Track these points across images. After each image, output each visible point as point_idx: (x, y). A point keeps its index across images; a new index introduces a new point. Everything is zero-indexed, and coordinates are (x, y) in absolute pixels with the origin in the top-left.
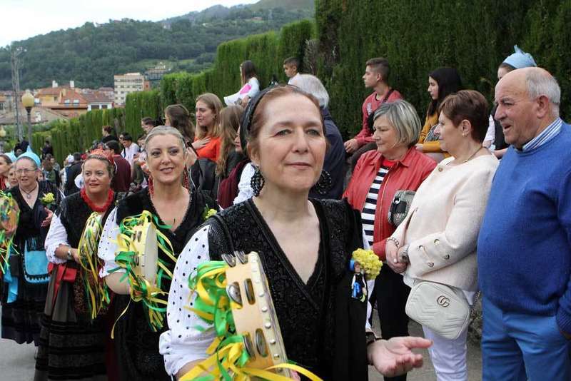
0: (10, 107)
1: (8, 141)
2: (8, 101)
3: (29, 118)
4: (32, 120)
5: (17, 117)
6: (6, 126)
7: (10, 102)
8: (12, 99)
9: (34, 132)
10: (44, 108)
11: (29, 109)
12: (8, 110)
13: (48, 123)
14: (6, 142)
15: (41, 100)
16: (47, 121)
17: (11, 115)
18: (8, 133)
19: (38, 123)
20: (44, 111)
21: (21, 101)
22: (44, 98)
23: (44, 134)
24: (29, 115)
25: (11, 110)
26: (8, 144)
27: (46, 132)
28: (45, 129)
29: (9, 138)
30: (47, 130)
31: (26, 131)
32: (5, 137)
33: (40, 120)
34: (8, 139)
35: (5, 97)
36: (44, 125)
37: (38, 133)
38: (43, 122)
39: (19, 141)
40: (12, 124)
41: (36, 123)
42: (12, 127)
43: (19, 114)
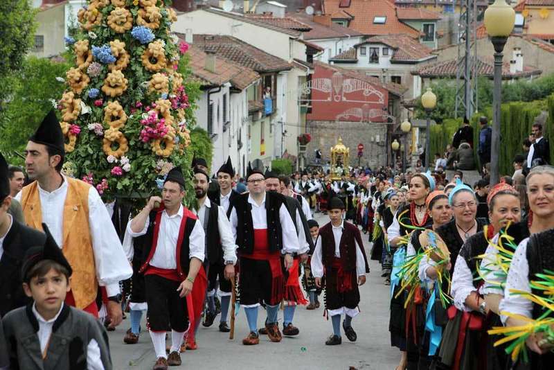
0: (451, 34)
1: (439, 121)
2: (445, 17)
3: (498, 65)
4: (504, 71)
5: (466, 58)
6: (436, 82)
7: (450, 22)
8: (456, 14)
9: (505, 101)
10: (534, 39)
11: (499, 42)
12: (445, 41)
13: (540, 78)
14: (433, 123)
15: (528, 18)
16: (540, 73)
17: (450, 55)
18: (440, 99)
19: (517, 78)
20: (534, 48)
21: (480, 18)
22: (534, 13)
23: (532, 106)
24: (498, 56)
25: (451, 44)
26: (438, 127)
27: (536, 103)
28: (531, 95)
29: (443, 111)
30: (537, 98)
31: (487, 96)
32: (434, 110)
33: (521, 69)
34: (438, 114)
35: (439, 9)
36: (529, 82)
37: (513, 104)
38: (528, 76)
39: (466, 121)
40: (453, 77)
41: (510, 78)
42: (451, 84)
43: (472, 53)
